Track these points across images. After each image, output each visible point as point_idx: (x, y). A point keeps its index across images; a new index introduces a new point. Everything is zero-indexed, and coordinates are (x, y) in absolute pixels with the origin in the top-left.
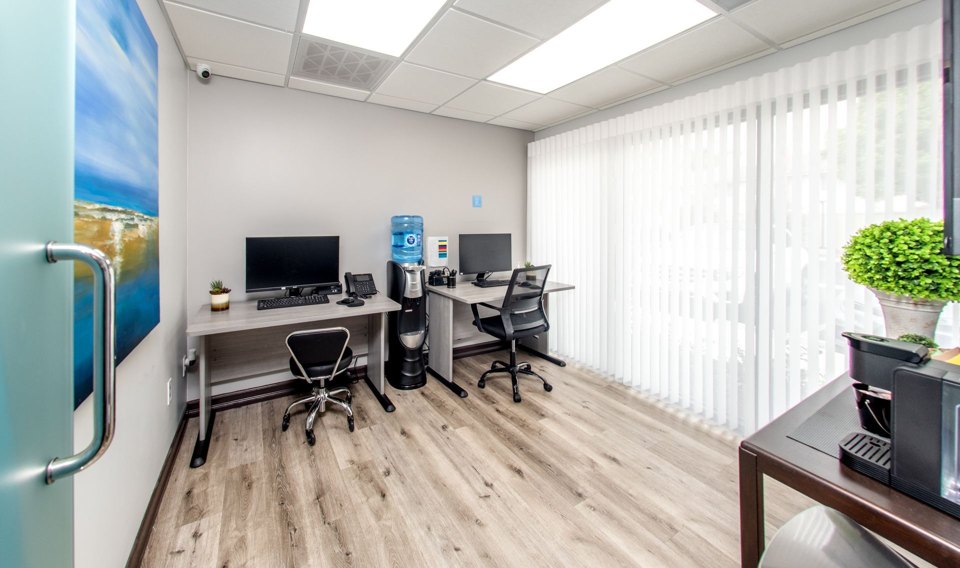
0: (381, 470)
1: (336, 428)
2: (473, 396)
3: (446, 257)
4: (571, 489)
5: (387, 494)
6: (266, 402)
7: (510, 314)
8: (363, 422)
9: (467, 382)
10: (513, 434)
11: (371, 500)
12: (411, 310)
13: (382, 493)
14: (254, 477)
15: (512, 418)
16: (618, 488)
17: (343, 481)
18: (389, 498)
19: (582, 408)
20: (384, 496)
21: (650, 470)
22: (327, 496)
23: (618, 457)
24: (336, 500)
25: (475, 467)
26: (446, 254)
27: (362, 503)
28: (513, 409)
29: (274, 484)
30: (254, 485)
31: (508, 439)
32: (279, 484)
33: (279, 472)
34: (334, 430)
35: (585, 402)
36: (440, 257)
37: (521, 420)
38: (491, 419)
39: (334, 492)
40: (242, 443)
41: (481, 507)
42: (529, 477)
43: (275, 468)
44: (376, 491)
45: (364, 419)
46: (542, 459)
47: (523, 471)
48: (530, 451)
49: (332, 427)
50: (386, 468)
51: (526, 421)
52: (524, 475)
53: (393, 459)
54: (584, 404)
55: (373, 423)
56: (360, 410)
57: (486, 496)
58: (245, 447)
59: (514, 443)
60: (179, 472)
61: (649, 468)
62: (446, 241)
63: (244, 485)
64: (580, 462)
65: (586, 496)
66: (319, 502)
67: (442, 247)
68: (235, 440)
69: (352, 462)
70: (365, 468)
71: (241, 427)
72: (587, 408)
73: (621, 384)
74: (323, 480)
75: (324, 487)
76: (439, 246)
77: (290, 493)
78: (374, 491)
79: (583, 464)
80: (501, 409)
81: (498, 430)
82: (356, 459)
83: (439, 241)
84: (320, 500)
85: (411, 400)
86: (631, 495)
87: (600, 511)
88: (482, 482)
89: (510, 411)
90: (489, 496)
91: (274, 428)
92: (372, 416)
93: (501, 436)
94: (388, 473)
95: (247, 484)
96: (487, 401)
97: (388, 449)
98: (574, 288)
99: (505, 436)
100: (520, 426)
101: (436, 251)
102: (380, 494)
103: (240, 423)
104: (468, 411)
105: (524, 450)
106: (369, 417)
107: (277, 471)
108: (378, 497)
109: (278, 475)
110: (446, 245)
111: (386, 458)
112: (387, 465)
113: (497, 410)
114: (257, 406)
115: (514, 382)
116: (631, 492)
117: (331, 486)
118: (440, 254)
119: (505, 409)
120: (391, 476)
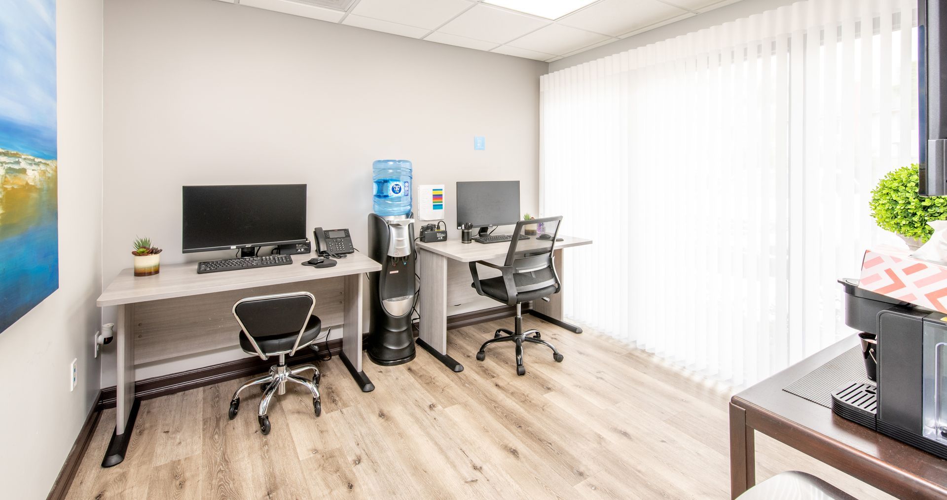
0: (351, 459)
1: (299, 412)
2: (469, 369)
3: (442, 208)
4: (571, 468)
5: (356, 485)
6: (210, 386)
7: (514, 274)
8: (333, 405)
9: (464, 354)
10: (513, 411)
11: (335, 493)
12: (397, 272)
13: (349, 483)
14: (188, 475)
15: (512, 394)
16: (625, 464)
17: (302, 473)
18: (356, 489)
19: (596, 379)
20: (351, 487)
21: (664, 443)
22: (281, 491)
23: (629, 430)
24: (292, 495)
25: (464, 449)
26: (442, 205)
27: (324, 496)
28: (515, 382)
29: (214, 481)
30: (188, 484)
31: (506, 416)
32: (221, 480)
33: (221, 467)
34: (296, 415)
35: (600, 372)
36: (434, 209)
37: (524, 395)
38: (488, 395)
39: (289, 486)
40: (174, 436)
41: (466, 493)
42: (525, 457)
43: (216, 463)
44: (343, 482)
45: (334, 401)
46: (543, 437)
47: (519, 452)
48: (530, 429)
49: (293, 413)
50: (357, 456)
51: (529, 396)
52: (520, 456)
53: (366, 445)
54: (599, 375)
55: (345, 405)
56: (330, 391)
57: (472, 481)
58: (178, 441)
59: (512, 420)
60: (86, 473)
61: (663, 441)
62: (442, 190)
63: (174, 484)
64: (586, 438)
65: (588, 474)
66: (270, 498)
67: (437, 197)
68: (165, 432)
69: (316, 451)
70: (331, 457)
71: (174, 417)
72: (601, 378)
73: (643, 351)
74: (277, 473)
75: (278, 480)
76: (434, 195)
77: (233, 490)
78: (339, 482)
79: (589, 440)
80: (501, 384)
81: (495, 407)
82: (320, 447)
83: (434, 190)
84: (271, 496)
85: (394, 378)
86: (639, 471)
87: (601, 490)
88: (470, 465)
89: (511, 385)
90: (477, 480)
91: (218, 416)
92: (344, 398)
93: (498, 413)
94: (358, 461)
95: (178, 483)
96: (485, 376)
97: (361, 435)
98: (591, 242)
99: (502, 413)
100: (522, 402)
101: (430, 202)
102: (347, 485)
103: (173, 413)
104: (462, 387)
105: (523, 428)
106: (341, 399)
107: (219, 466)
108: (344, 489)
109: (220, 471)
110: (442, 195)
111: (358, 444)
112: (358, 451)
113: (497, 385)
114: (198, 392)
115: (518, 351)
116: (639, 468)
117: (286, 479)
118: (434, 205)
119: (506, 383)
120: (362, 464)
